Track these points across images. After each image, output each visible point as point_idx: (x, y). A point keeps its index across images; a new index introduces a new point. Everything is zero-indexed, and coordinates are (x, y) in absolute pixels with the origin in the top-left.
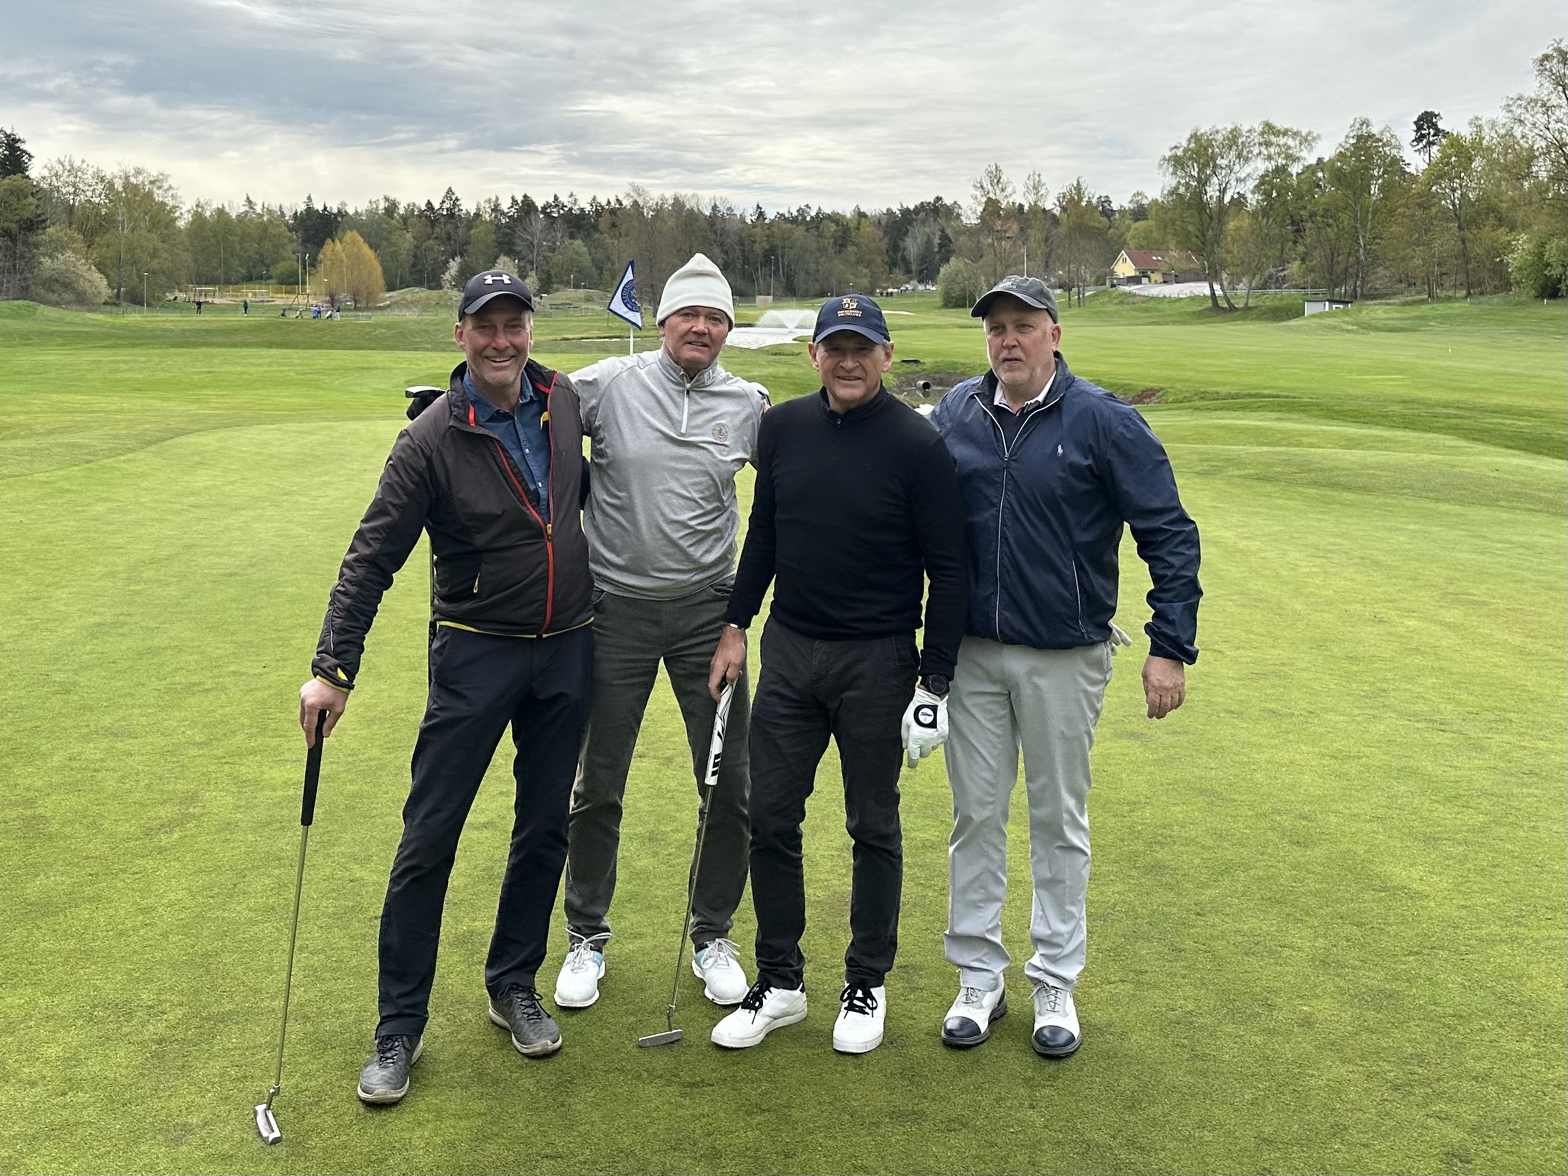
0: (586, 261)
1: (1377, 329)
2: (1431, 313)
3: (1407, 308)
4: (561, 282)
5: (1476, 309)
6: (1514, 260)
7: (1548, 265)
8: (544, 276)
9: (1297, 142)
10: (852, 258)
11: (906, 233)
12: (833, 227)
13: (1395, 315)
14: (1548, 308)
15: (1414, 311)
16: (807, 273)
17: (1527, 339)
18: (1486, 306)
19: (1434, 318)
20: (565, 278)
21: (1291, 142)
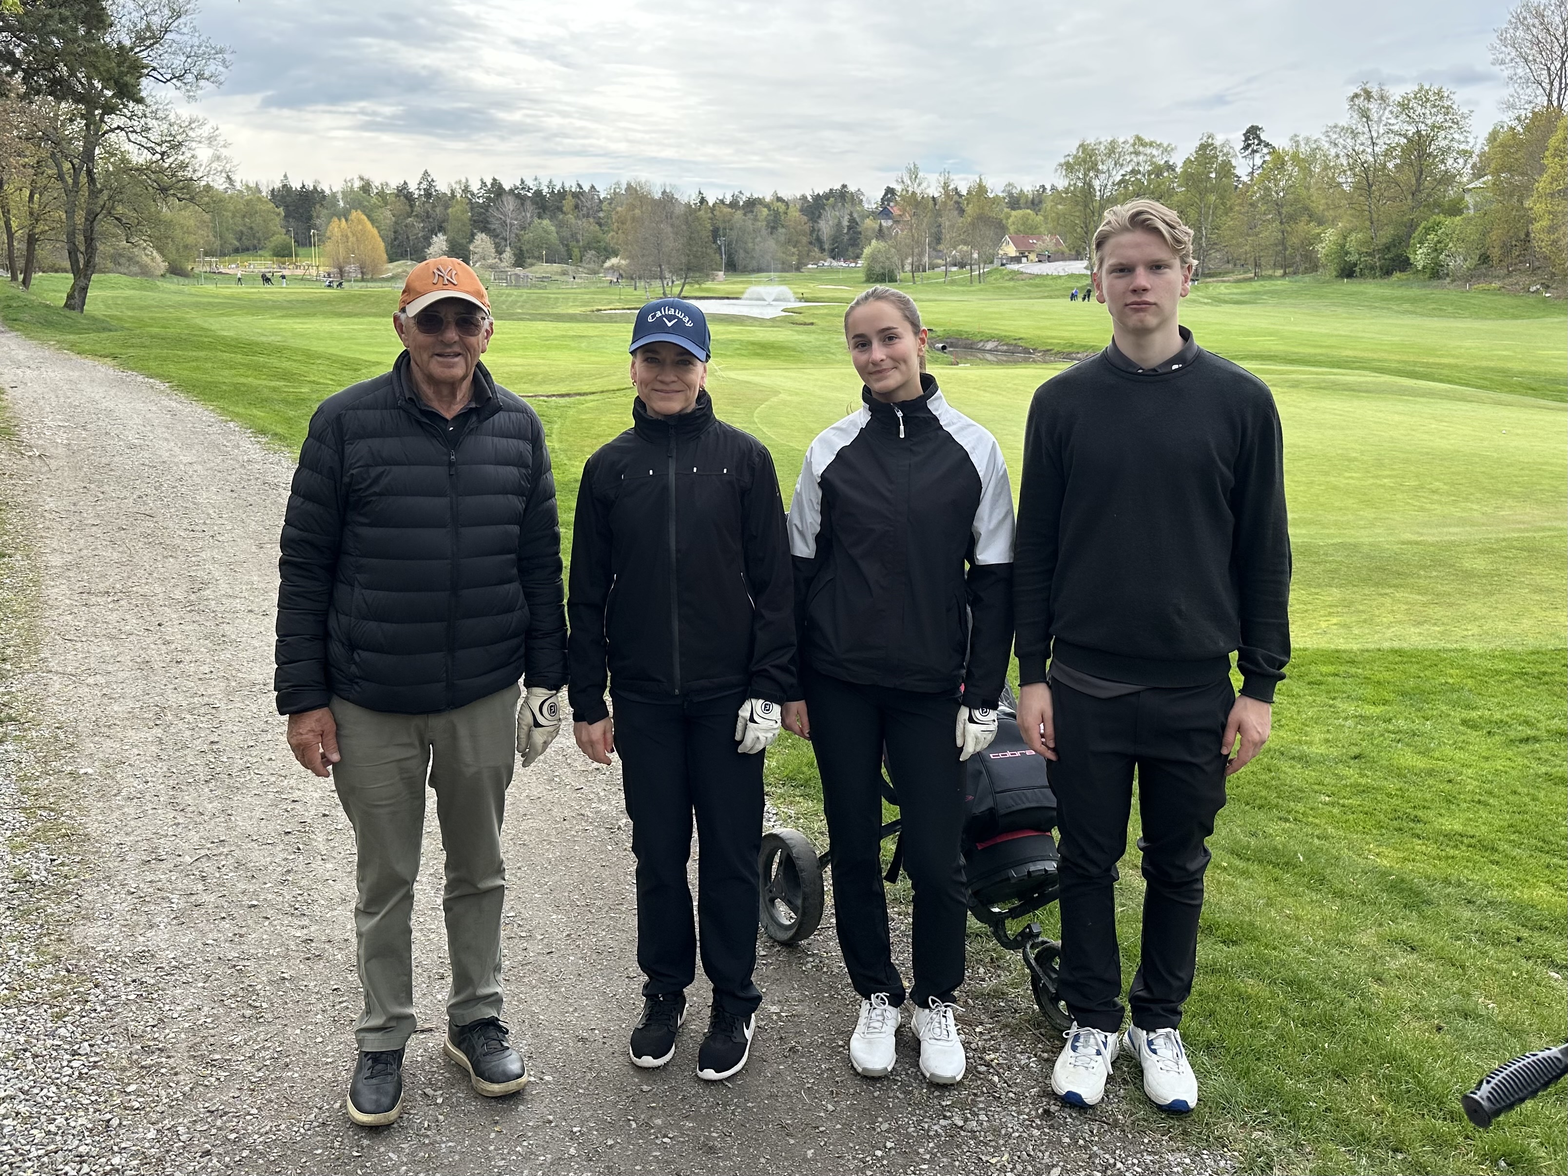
0: (554, 237)
1: (1226, 302)
2: (1261, 289)
3: (1242, 284)
4: (534, 257)
5: (1295, 286)
6: (1322, 250)
7: (1347, 253)
8: (517, 252)
9: (1160, 152)
10: (782, 238)
11: (819, 217)
12: (765, 211)
13: (1235, 291)
14: (1347, 286)
15: (1247, 288)
16: (746, 252)
17: (1340, 310)
18: (1301, 284)
19: (1265, 293)
20: (536, 254)
21: (1155, 152)
